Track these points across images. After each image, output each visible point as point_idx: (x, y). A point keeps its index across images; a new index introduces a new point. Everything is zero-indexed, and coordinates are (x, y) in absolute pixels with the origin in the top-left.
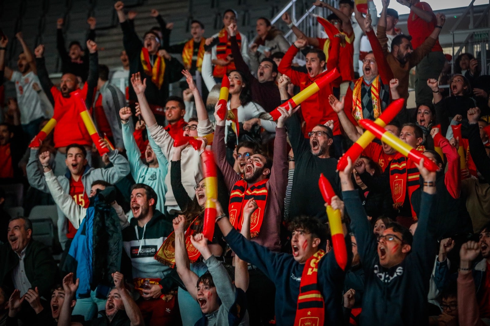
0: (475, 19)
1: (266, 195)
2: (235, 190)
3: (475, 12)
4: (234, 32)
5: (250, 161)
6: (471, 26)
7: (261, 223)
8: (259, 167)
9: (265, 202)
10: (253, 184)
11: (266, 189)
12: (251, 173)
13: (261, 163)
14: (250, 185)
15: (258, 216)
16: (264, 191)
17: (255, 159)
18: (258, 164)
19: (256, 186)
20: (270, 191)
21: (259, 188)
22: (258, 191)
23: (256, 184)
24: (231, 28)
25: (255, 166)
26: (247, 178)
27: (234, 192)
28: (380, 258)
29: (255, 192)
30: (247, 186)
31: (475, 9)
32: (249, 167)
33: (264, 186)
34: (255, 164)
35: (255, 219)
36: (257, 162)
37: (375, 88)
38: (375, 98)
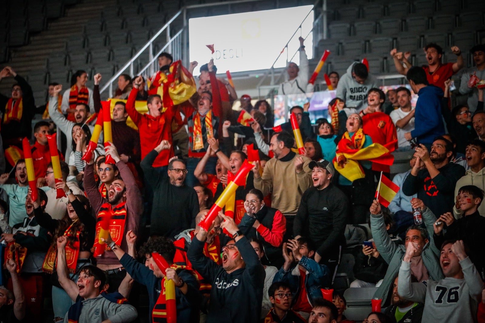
0: (275, 78)
1: (125, 215)
2: (101, 211)
3: (275, 73)
4: (98, 82)
5: (112, 187)
6: (272, 82)
7: (122, 238)
8: (119, 191)
9: (124, 221)
10: (115, 205)
11: (125, 210)
12: (113, 197)
13: (120, 187)
14: (113, 207)
15: (119, 233)
16: (124, 212)
17: (116, 185)
18: (119, 189)
19: (118, 208)
20: (127, 211)
21: (119, 210)
22: (119, 212)
23: (117, 206)
24: (96, 78)
25: (116, 191)
26: (110, 201)
27: (100, 213)
28: (223, 262)
29: (117, 213)
30: (111, 207)
31: (276, 71)
32: (111, 192)
33: (122, 208)
34: (115, 189)
35: (117, 235)
36: (118, 187)
37: (209, 119)
38: (209, 127)
